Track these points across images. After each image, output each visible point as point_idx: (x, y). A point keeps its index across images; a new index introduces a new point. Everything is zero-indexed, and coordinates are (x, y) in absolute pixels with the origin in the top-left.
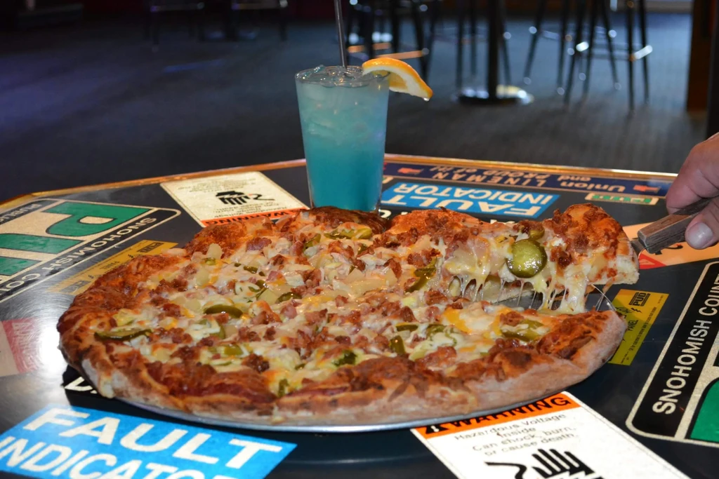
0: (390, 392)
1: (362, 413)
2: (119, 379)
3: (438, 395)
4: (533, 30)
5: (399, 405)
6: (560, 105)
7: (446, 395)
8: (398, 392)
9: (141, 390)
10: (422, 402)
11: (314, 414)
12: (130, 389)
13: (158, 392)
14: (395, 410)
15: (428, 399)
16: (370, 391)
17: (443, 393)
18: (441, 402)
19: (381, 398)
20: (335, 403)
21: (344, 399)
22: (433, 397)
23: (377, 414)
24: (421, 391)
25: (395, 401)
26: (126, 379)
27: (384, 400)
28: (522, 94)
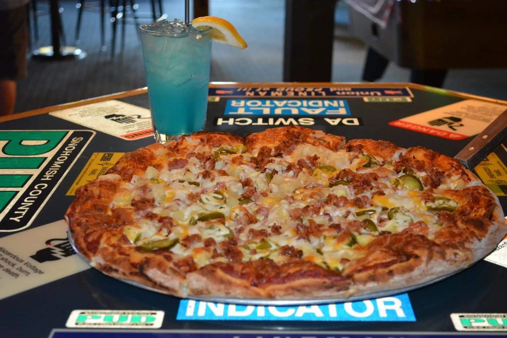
0: (424, 258)
1: (410, 278)
2: (198, 280)
3: (453, 257)
4: (78, 6)
5: (432, 268)
6: (109, 58)
7: (458, 256)
8: (430, 258)
9: (222, 287)
10: (445, 263)
11: (378, 284)
12: (210, 288)
13: (239, 286)
14: (430, 272)
15: (448, 261)
16: (412, 261)
17: (456, 254)
18: (455, 261)
19: (420, 264)
20: (391, 273)
21: (397, 269)
22: (451, 259)
23: (419, 277)
24: (443, 256)
25: (430, 266)
26: (204, 279)
27: (423, 266)
28: (78, 52)
